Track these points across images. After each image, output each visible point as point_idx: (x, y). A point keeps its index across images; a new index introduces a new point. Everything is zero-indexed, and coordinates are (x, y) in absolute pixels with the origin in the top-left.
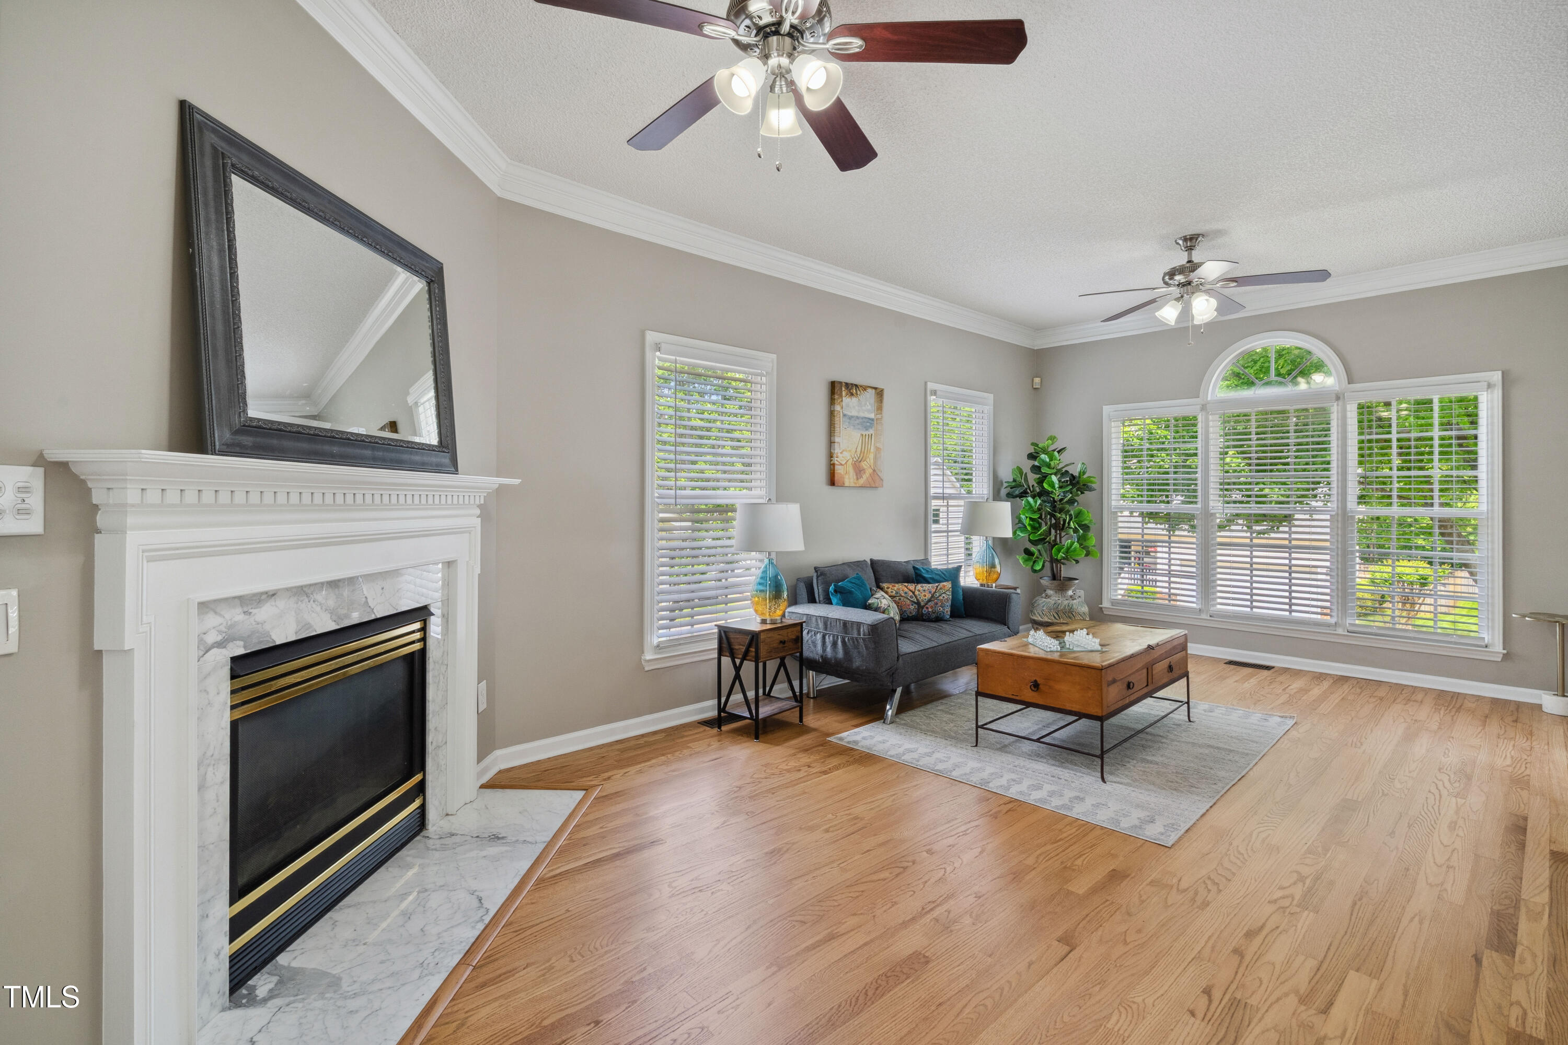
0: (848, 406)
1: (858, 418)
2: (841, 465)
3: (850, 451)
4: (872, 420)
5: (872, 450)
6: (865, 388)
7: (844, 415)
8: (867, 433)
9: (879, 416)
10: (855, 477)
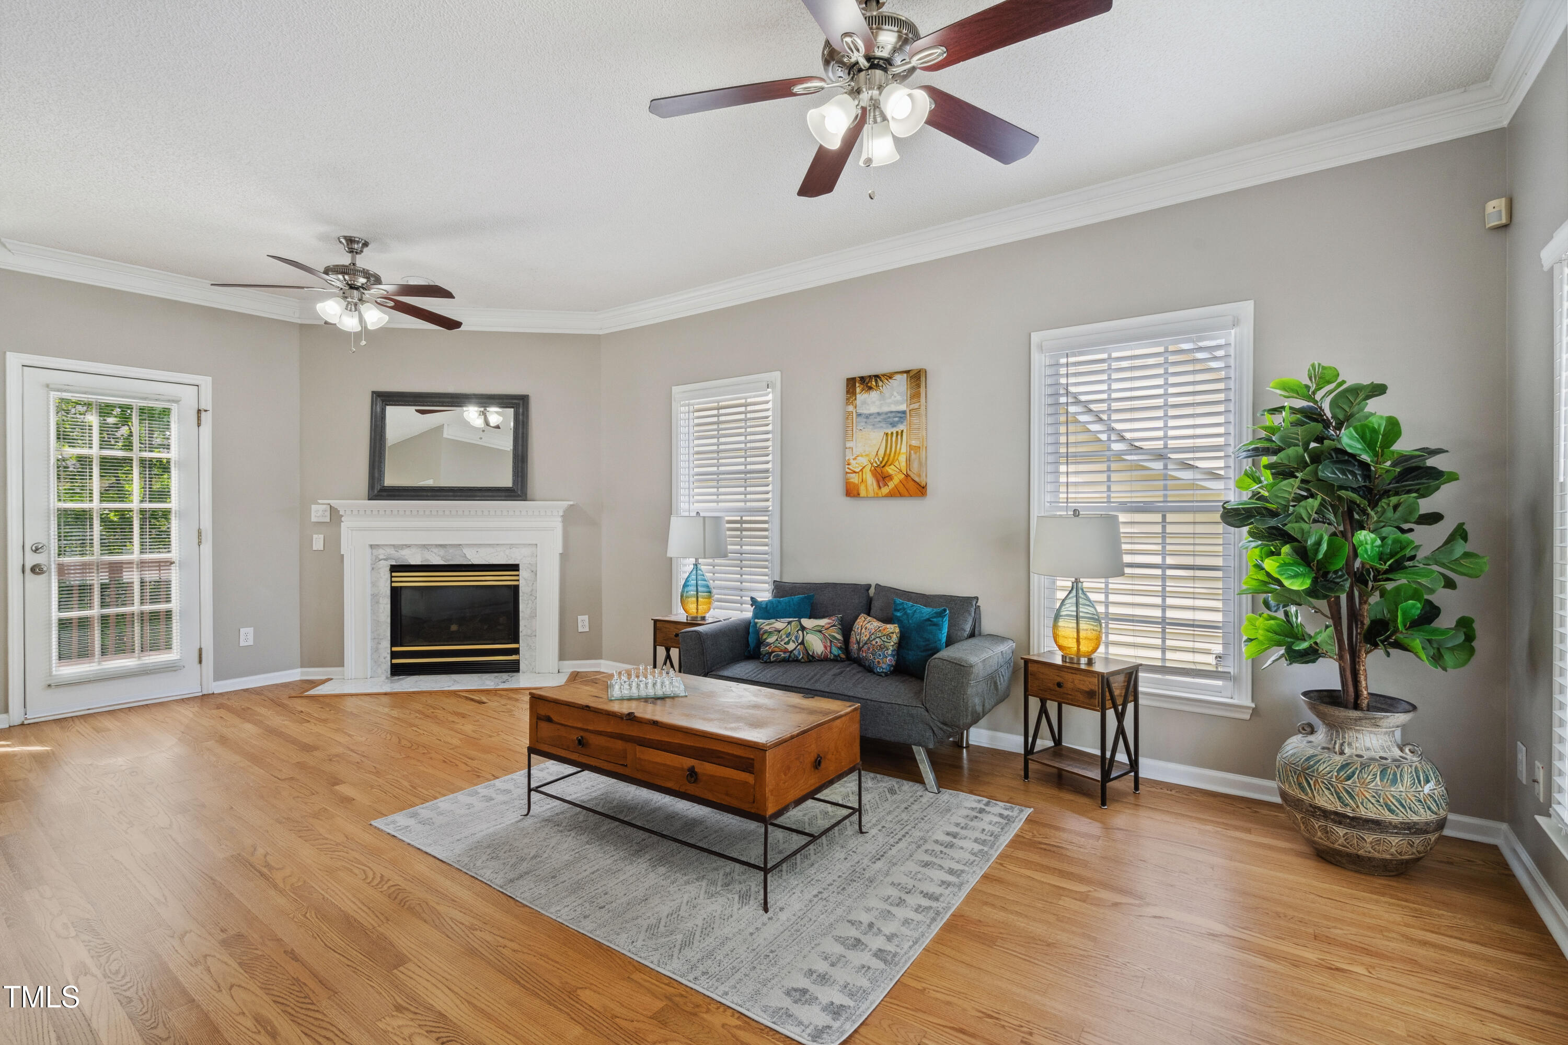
0: (864, 403)
1: (879, 414)
2: (855, 472)
3: (867, 455)
4: (904, 412)
5: (904, 450)
6: (890, 376)
7: (859, 415)
8: (894, 430)
9: (916, 406)
10: (875, 484)
